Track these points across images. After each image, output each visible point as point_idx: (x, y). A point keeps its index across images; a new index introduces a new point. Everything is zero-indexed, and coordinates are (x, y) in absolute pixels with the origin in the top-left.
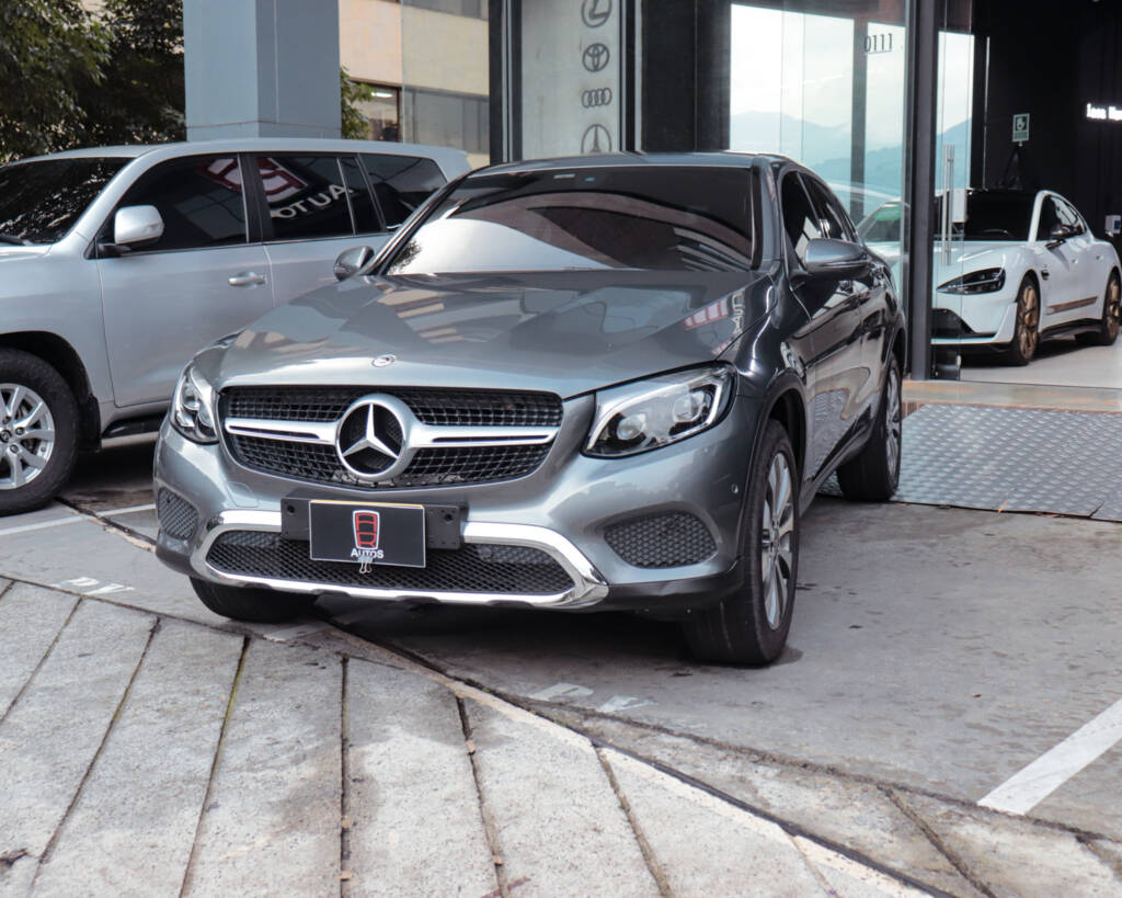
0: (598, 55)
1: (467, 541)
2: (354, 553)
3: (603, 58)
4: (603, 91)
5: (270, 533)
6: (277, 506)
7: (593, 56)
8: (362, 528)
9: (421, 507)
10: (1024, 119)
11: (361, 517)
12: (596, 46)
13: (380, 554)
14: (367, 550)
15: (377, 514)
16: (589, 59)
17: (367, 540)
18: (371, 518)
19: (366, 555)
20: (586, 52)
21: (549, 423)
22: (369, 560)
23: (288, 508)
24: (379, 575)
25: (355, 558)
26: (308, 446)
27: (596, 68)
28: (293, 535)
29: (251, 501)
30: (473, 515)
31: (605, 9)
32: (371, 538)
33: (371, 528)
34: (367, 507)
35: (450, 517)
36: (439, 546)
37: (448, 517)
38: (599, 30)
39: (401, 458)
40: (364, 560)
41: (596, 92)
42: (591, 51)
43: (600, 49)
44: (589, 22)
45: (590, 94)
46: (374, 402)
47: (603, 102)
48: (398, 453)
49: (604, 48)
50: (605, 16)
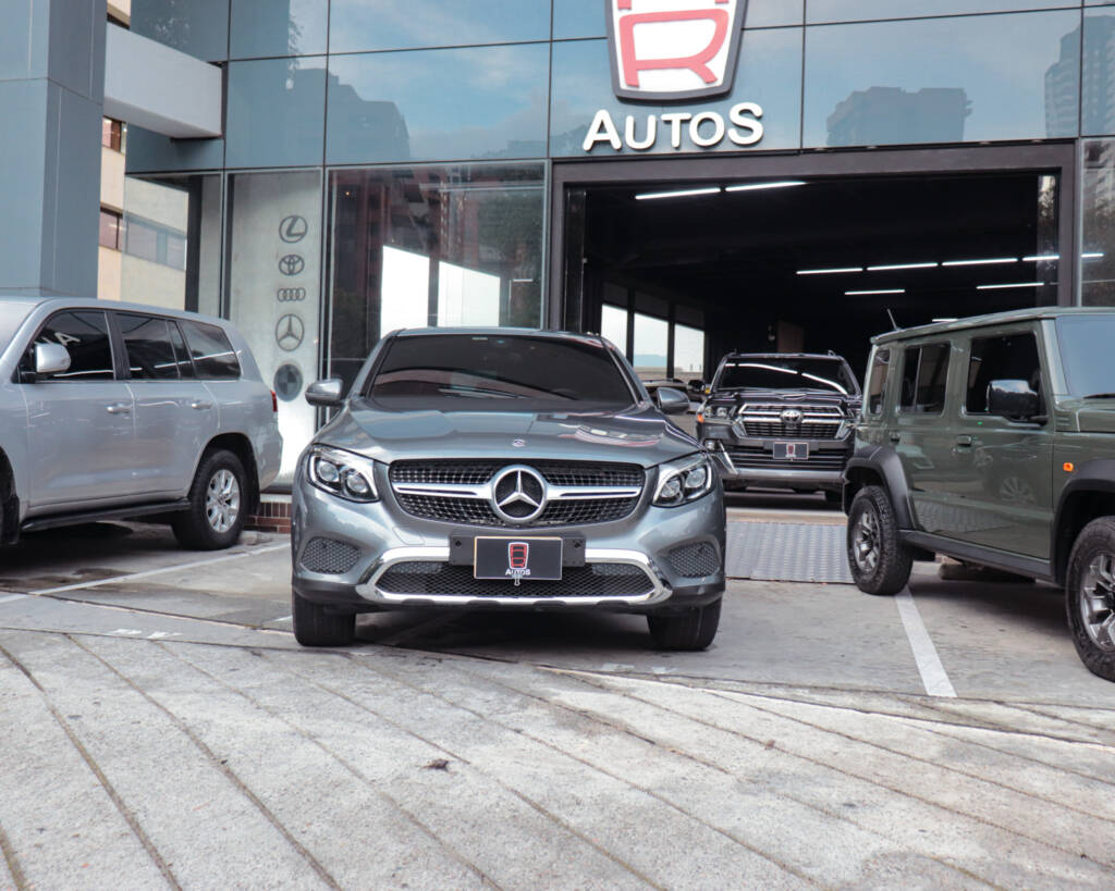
0: (294, 263)
1: (587, 561)
2: (508, 572)
3: (298, 266)
4: (298, 290)
5: (435, 562)
6: (446, 542)
7: (289, 263)
8: (515, 554)
9: (559, 539)
11: (515, 547)
12: (291, 257)
13: (528, 572)
14: (518, 570)
15: (527, 544)
16: (285, 266)
17: (518, 563)
18: (522, 547)
19: (518, 573)
20: (283, 260)
21: (635, 484)
22: (520, 577)
23: (456, 543)
24: (527, 587)
25: (509, 576)
26: (472, 501)
27: (291, 273)
28: (459, 562)
29: (418, 540)
30: (588, 544)
31: (302, 230)
32: (521, 561)
33: (522, 554)
34: (519, 540)
35: (580, 545)
36: (570, 564)
37: (578, 545)
38: (295, 245)
39: (541, 507)
40: (515, 577)
41: (291, 291)
42: (287, 260)
43: (296, 259)
44: (286, 238)
45: (285, 291)
46: (519, 469)
47: (297, 298)
48: (539, 503)
49: (300, 259)
50: (302, 235)
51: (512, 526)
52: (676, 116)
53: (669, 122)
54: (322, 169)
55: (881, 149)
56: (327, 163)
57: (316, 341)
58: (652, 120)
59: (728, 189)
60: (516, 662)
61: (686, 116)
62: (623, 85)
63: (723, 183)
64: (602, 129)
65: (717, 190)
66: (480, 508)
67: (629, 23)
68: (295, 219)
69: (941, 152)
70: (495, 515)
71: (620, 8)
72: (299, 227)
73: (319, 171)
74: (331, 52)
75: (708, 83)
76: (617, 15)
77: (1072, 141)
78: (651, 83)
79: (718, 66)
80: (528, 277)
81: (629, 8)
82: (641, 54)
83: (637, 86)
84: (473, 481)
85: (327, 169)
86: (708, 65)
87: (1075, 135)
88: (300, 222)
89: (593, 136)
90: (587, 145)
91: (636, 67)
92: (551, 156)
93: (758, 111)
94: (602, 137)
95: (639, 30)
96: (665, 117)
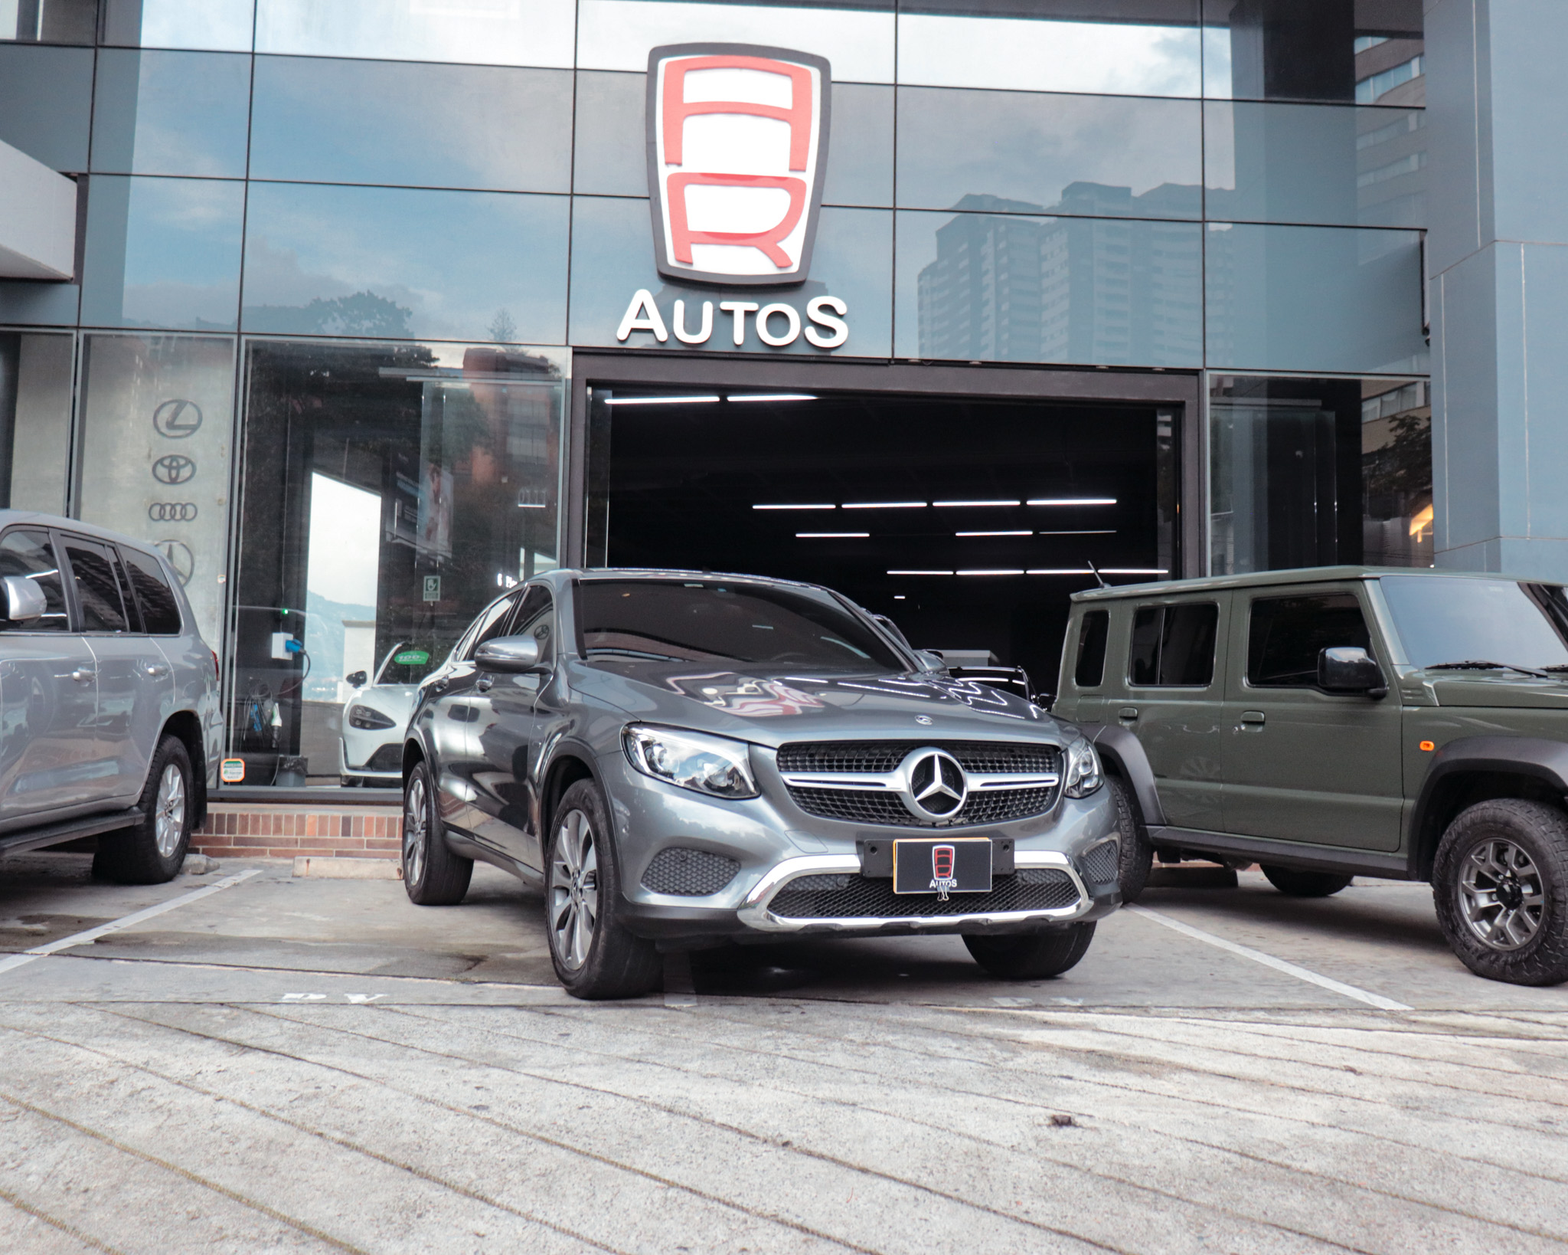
0: (178, 468)
1: (1016, 867)
2: (932, 884)
3: (185, 472)
4: (184, 507)
5: (841, 874)
6: (853, 848)
7: (170, 468)
8: (940, 861)
9: (987, 839)
10: (435, 581)
11: (940, 852)
12: (173, 458)
13: (954, 883)
14: (943, 881)
15: (953, 848)
16: (162, 471)
17: (943, 872)
18: (947, 852)
19: (945, 884)
20: (161, 461)
21: (1050, 770)
22: (946, 890)
23: (868, 848)
25: (933, 888)
26: (879, 794)
27: (173, 481)
28: (872, 874)
29: (817, 846)
30: (1017, 844)
31: (193, 422)
32: (947, 870)
33: (947, 861)
34: (944, 843)
35: (1008, 846)
36: (998, 872)
37: (1006, 847)
38: (181, 442)
39: (963, 800)
40: (941, 890)
41: (173, 507)
42: (167, 462)
43: (182, 462)
44: (164, 430)
45: (163, 507)
46: (937, 753)
47: (183, 517)
48: (961, 795)
49: (189, 461)
50: (194, 428)
51: (934, 825)
52: (739, 307)
53: (730, 313)
54: (235, 337)
55: (986, 365)
56: (242, 331)
57: (222, 580)
58: (708, 308)
59: (731, 399)
61: (752, 306)
62: (671, 260)
63: (723, 390)
64: (642, 311)
65: (716, 399)
66: (889, 805)
67: (679, 182)
68: (181, 404)
69: (1054, 374)
70: (908, 812)
71: (667, 163)
72: (188, 416)
73: (229, 341)
74: (250, 177)
75: (780, 267)
76: (664, 172)
77: (1196, 372)
78: (709, 261)
79: (793, 246)
81: (679, 164)
82: (696, 223)
83: (691, 264)
84: (878, 769)
85: (244, 338)
86: (780, 245)
87: (1199, 366)
88: (189, 409)
89: (629, 321)
90: (622, 334)
91: (687, 238)
92: (572, 343)
93: (841, 308)
94: (642, 324)
95: (693, 194)
96: (725, 305)
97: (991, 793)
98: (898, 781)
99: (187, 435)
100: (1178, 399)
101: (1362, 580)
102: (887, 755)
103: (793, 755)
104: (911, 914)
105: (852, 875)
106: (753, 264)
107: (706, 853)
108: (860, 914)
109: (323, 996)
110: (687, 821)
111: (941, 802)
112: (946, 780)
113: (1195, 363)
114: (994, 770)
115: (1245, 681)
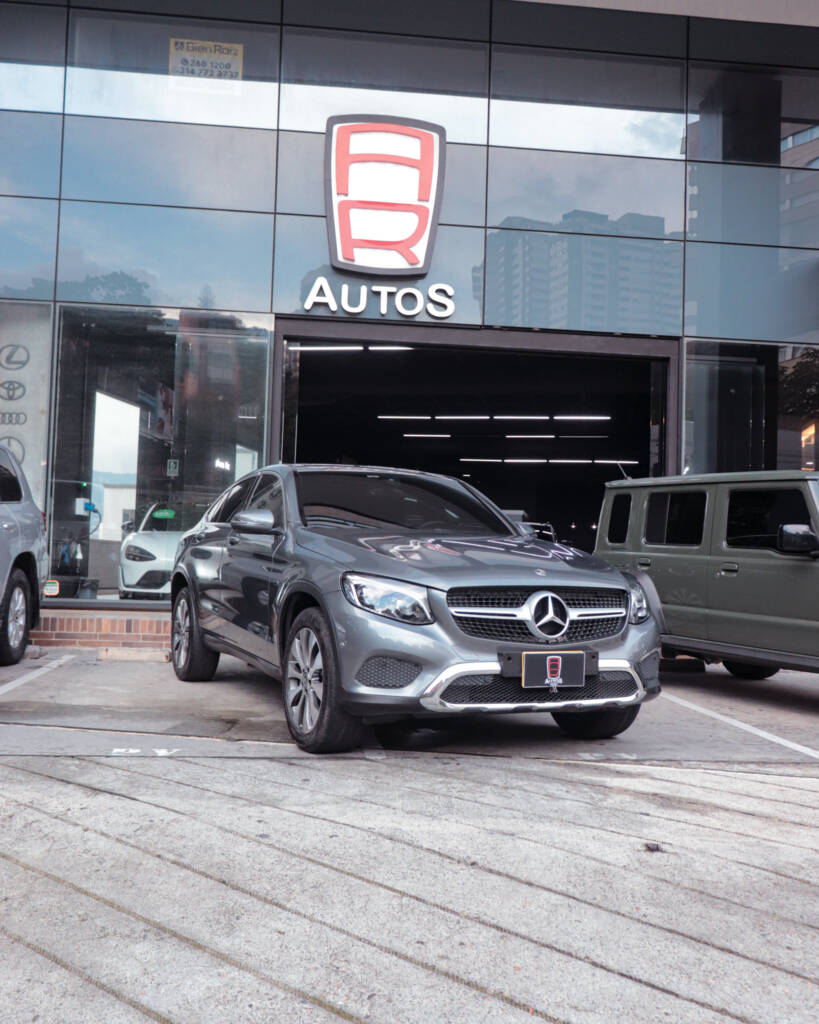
0: (14, 389)
1: (600, 670)
2: (547, 681)
3: (19, 392)
4: (18, 415)
6: (495, 657)
7: (8, 389)
8: (552, 666)
9: (581, 652)
10: (175, 463)
11: (552, 660)
12: (11, 383)
13: (561, 681)
14: (554, 679)
15: (560, 658)
16: (3, 391)
17: (554, 673)
18: (557, 660)
19: (554, 682)
20: (2, 385)
21: (620, 606)
22: (556, 685)
23: (504, 657)
25: (547, 684)
26: (512, 622)
27: (11, 398)
28: (509, 674)
29: (473, 656)
30: (601, 655)
31: (23, 358)
32: (556, 672)
33: (556, 666)
34: (554, 655)
35: (594, 657)
36: (590, 674)
37: (593, 657)
38: (16, 373)
39: (567, 625)
40: (552, 685)
41: (11, 415)
42: (6, 385)
43: (16, 385)
44: (6, 365)
45: (3, 415)
46: (550, 595)
47: (17, 422)
48: (565, 622)
49: (21, 385)
50: (24, 364)
51: (547, 642)
52: (384, 290)
53: (378, 294)
54: (52, 304)
55: (543, 331)
56: (57, 299)
57: (44, 463)
58: (364, 290)
59: (371, 348)
60: (509, 757)
61: (393, 289)
62: (340, 258)
63: (366, 343)
64: (321, 292)
65: (361, 348)
66: (519, 629)
67: (345, 207)
68: (16, 347)
69: (587, 337)
70: (531, 634)
71: (338, 194)
72: (20, 355)
73: (49, 306)
74: (63, 197)
75: (412, 264)
76: (336, 200)
77: (677, 339)
78: (365, 259)
79: (420, 250)
80: (253, 415)
81: (346, 195)
82: (357, 233)
83: (353, 260)
84: (511, 605)
85: (58, 304)
86: (413, 249)
88: (21, 350)
89: (313, 297)
90: (308, 305)
91: (351, 244)
92: (275, 310)
93: (450, 292)
94: (321, 299)
95: (355, 215)
96: (375, 288)
97: (583, 621)
98: (525, 612)
99: (21, 368)
100: (665, 356)
101: (806, 480)
102: (516, 596)
103: (457, 595)
104: (532, 701)
105: (495, 675)
106: (393, 262)
107: (399, 660)
108: (499, 701)
109: (138, 751)
110: (384, 637)
111: (552, 627)
112: (556, 613)
113: (678, 333)
114: (585, 605)
115: (724, 544)
